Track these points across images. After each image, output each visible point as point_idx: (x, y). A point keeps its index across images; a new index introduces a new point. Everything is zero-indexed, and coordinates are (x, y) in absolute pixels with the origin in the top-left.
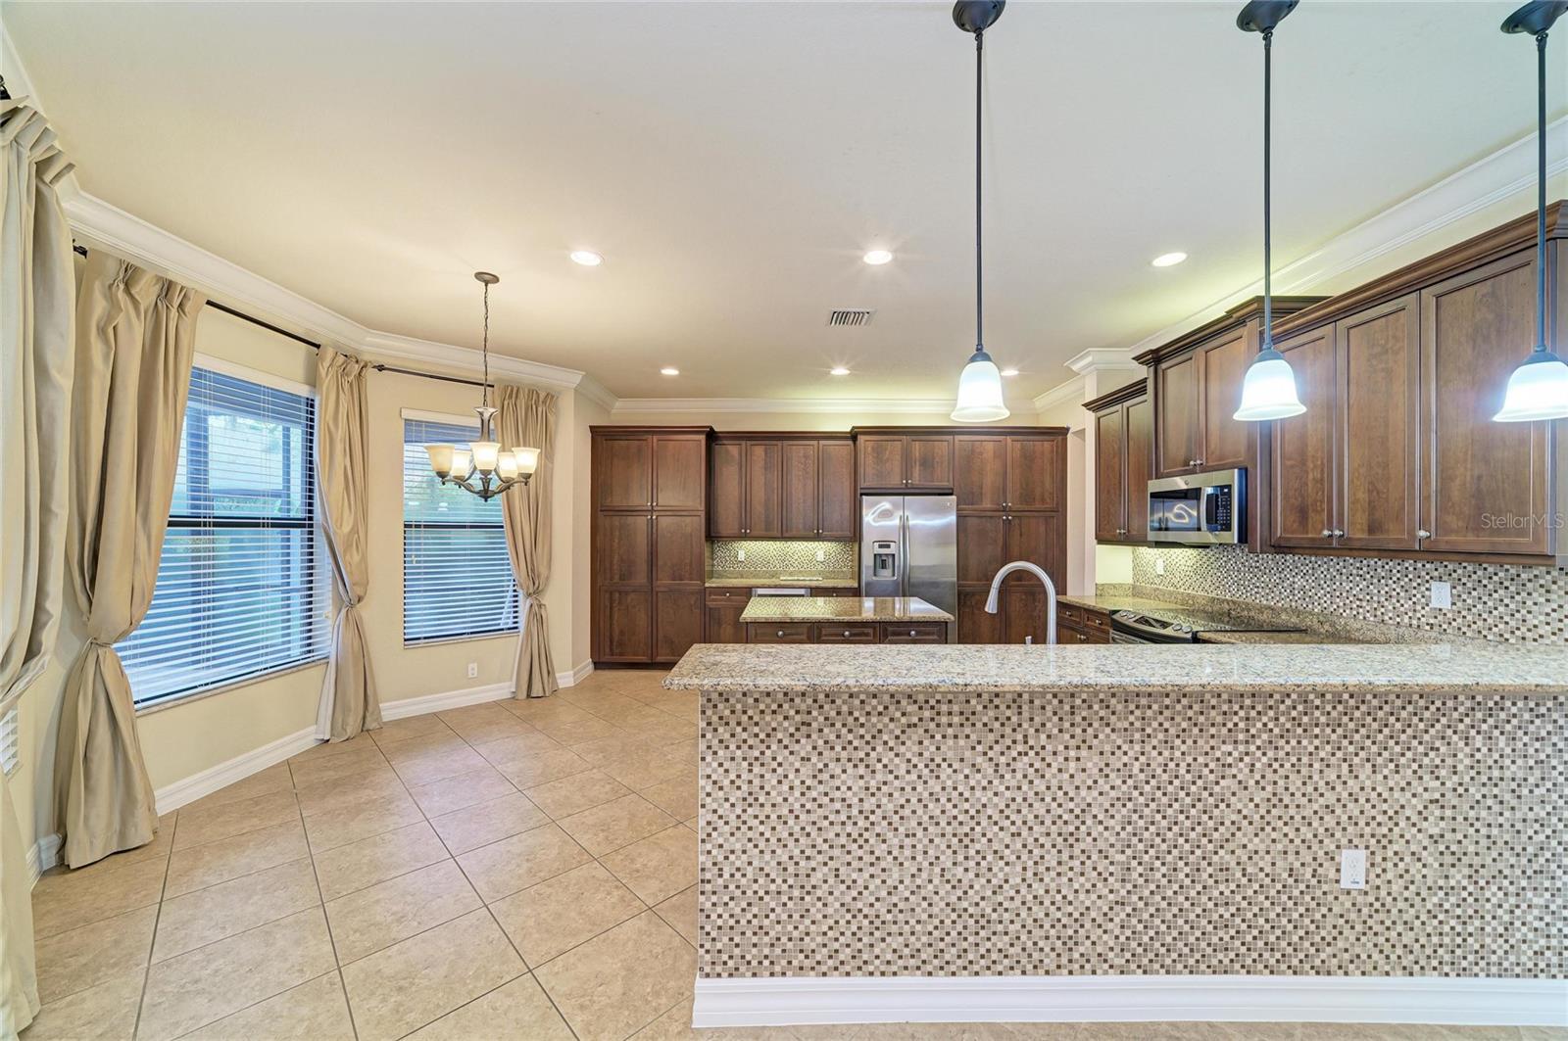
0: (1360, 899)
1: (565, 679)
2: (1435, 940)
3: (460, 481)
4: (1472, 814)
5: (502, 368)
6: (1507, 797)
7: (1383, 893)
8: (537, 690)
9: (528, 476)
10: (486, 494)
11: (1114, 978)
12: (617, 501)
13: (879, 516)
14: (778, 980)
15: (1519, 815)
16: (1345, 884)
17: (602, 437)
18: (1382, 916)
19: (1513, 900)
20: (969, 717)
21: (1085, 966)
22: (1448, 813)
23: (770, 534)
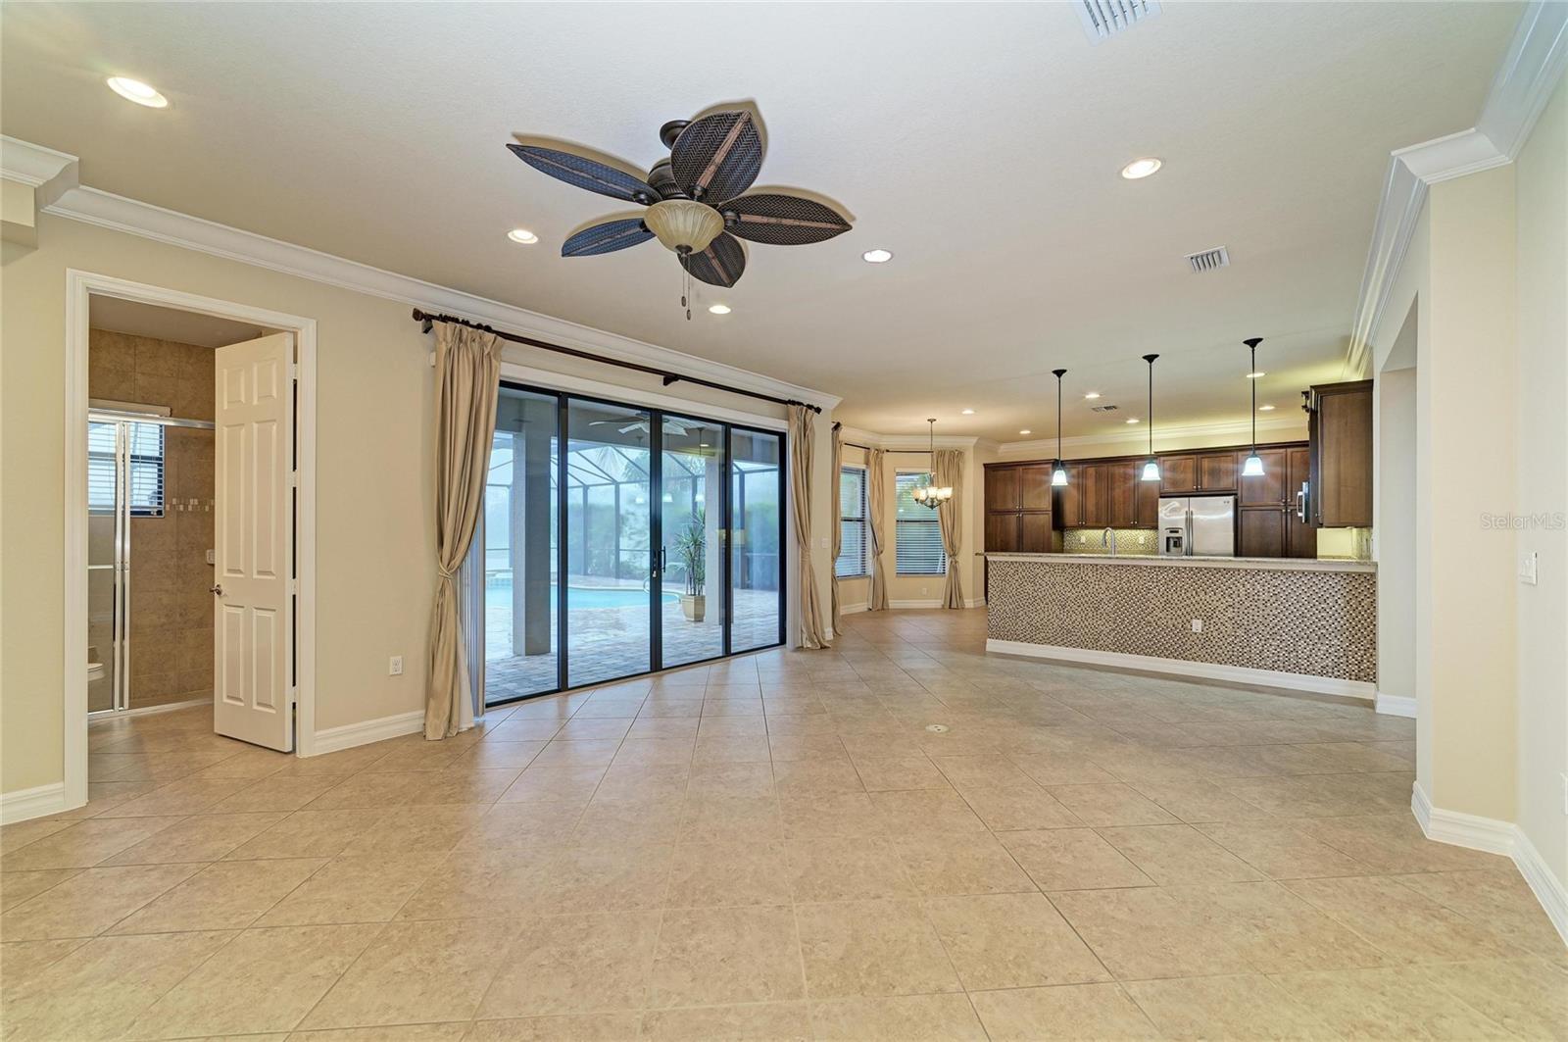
0: (1200, 637)
1: (969, 603)
2: (1231, 653)
3: (922, 502)
4: (1246, 611)
5: (940, 443)
6: (1261, 606)
7: (1209, 635)
8: (954, 605)
9: (947, 499)
10: (932, 507)
11: (1111, 653)
12: (999, 507)
13: (1170, 512)
14: (1009, 642)
15: (1266, 612)
16: (1194, 630)
17: (991, 469)
18: (1209, 643)
19: (1263, 642)
20: (1064, 571)
21: (1101, 648)
22: (1236, 610)
23: (1100, 525)
